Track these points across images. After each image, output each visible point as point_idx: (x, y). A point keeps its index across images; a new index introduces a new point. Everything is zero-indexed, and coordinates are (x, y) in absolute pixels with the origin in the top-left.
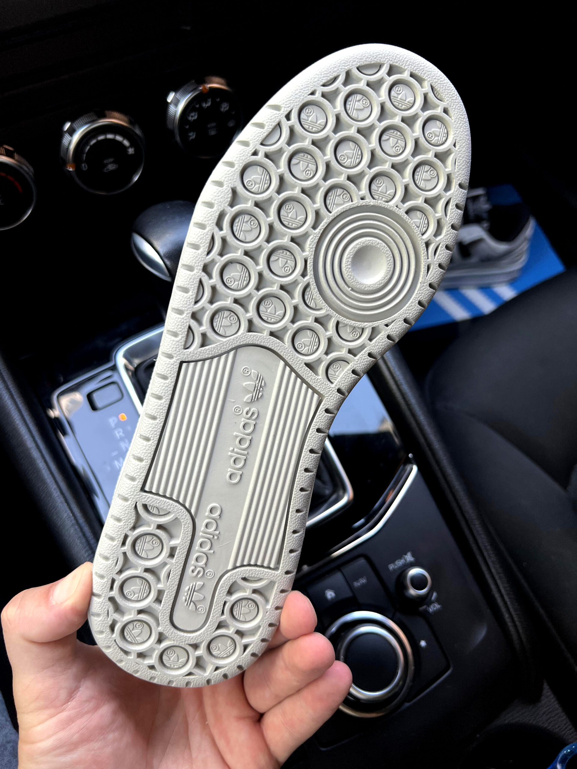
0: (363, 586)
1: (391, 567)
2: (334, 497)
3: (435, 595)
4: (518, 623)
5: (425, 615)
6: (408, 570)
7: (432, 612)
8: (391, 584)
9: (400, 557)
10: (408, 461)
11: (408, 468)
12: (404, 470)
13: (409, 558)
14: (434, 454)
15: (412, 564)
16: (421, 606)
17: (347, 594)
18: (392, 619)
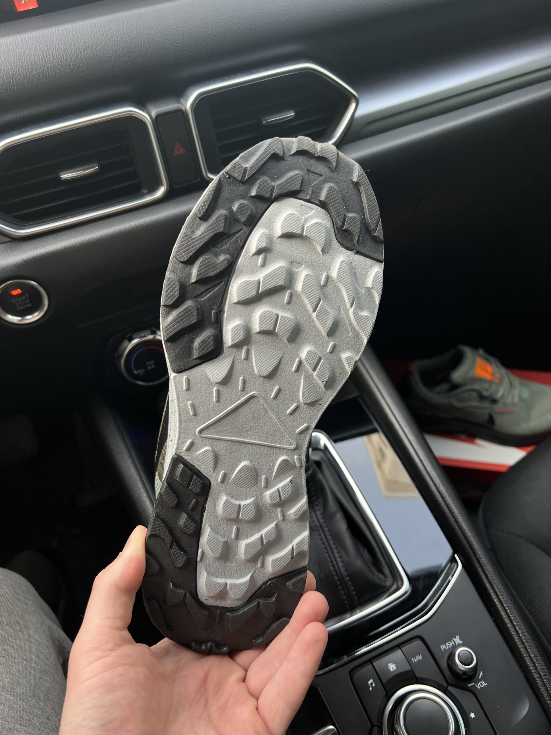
0: (419, 662)
1: (443, 647)
2: (394, 587)
3: (481, 673)
5: (474, 691)
6: (456, 649)
7: (480, 689)
8: (444, 662)
9: (450, 640)
13: (457, 640)
14: (475, 554)
15: (460, 645)
16: (469, 684)
17: (407, 667)
18: (445, 693)
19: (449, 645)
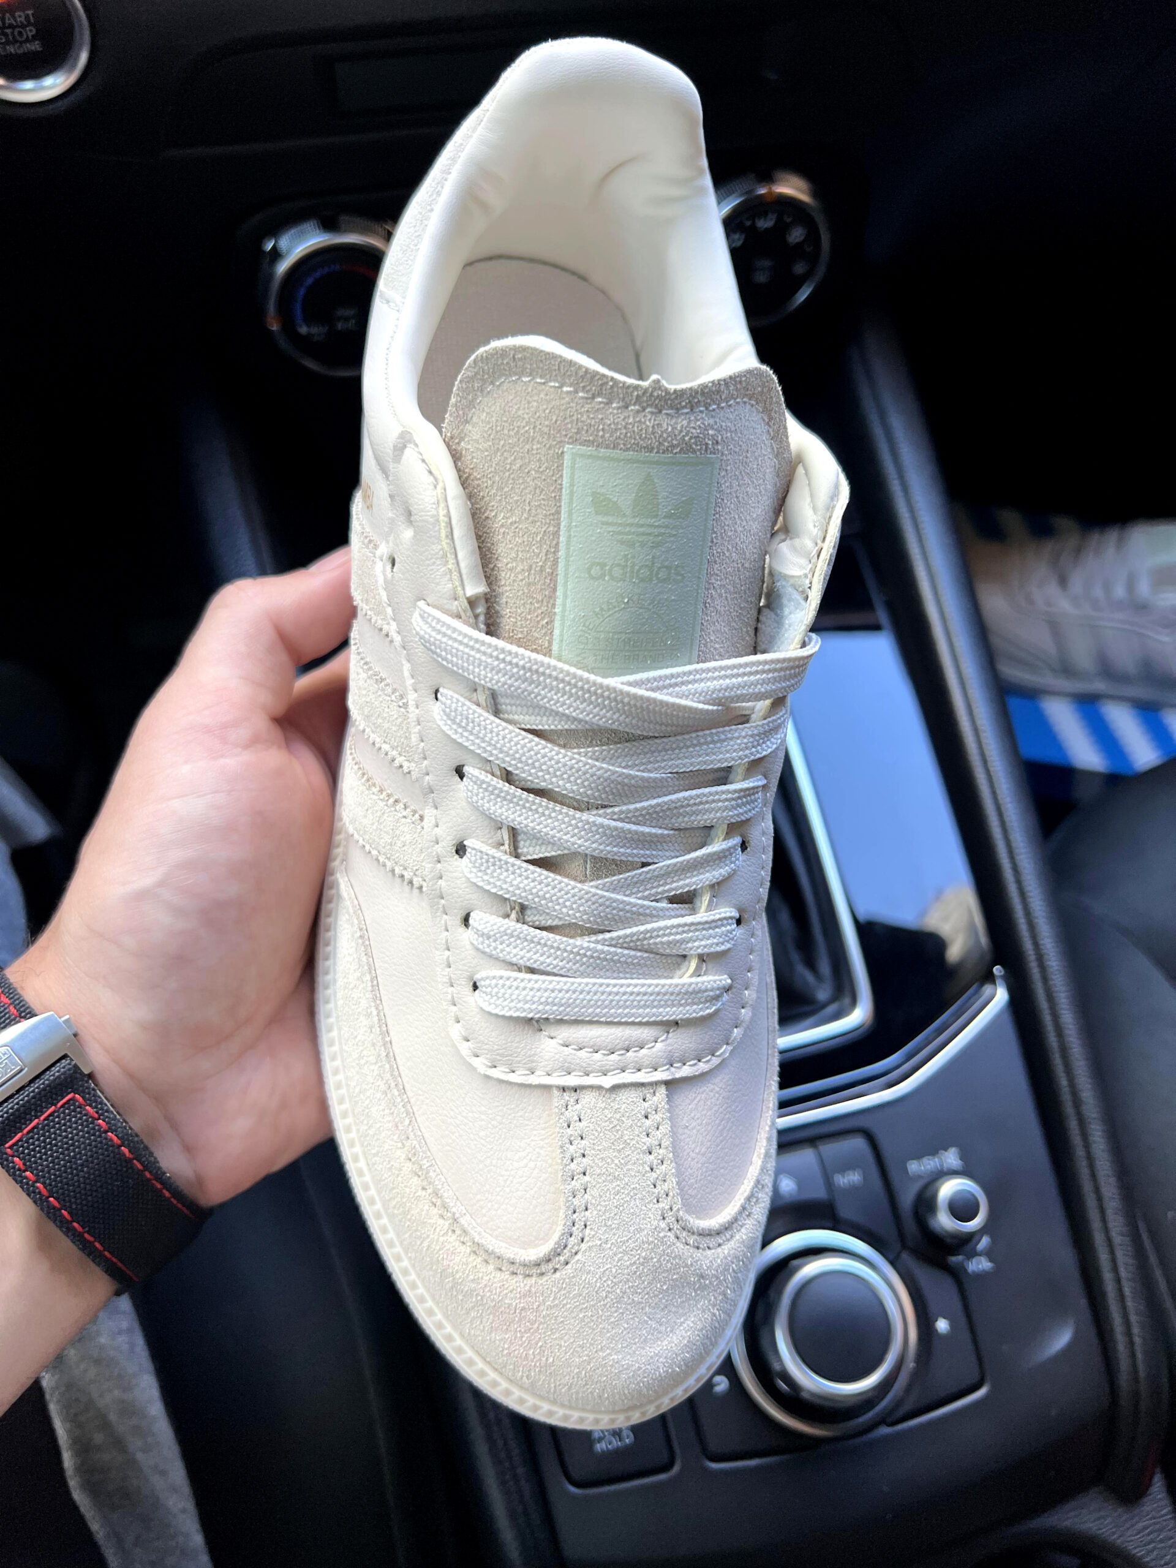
0: (853, 1189)
1: (913, 1167)
2: (832, 1008)
3: (984, 1242)
4: (1137, 1340)
5: (957, 1275)
6: (946, 1178)
7: (974, 1272)
8: (907, 1198)
9: (934, 1152)
10: (989, 978)
11: (987, 989)
12: (977, 992)
13: (951, 1158)
14: (1045, 979)
15: (954, 1173)
16: (953, 1255)
17: (818, 1193)
18: (893, 1263)
19: (928, 1164)
